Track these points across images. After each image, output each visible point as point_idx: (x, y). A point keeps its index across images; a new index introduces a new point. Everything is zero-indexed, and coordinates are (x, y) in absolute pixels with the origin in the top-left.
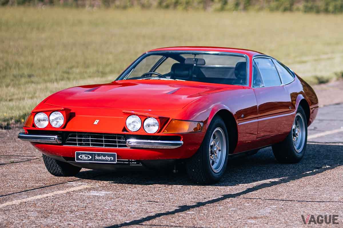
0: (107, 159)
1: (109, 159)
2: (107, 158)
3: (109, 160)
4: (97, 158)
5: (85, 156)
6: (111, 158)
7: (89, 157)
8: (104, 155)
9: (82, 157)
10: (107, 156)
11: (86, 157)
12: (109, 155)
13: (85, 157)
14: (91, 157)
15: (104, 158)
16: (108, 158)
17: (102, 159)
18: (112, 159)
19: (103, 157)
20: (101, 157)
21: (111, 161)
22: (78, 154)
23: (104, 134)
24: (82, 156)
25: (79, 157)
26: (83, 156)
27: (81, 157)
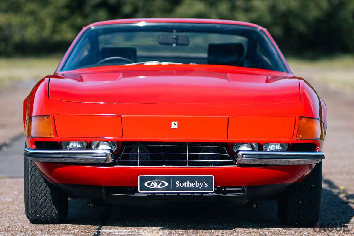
0: (196, 186)
1: (200, 186)
2: (198, 185)
3: (200, 188)
4: (178, 184)
5: (157, 182)
6: (204, 185)
7: (163, 184)
8: (192, 180)
9: (151, 185)
10: (196, 181)
11: (158, 185)
12: (200, 180)
13: (156, 184)
14: (167, 184)
15: (192, 185)
16: (198, 183)
17: (188, 186)
18: (206, 185)
19: (190, 183)
20: (185, 183)
21: (204, 188)
22: (143, 180)
23: (190, 143)
24: (151, 182)
25: (146, 184)
26: (153, 182)
27: (149, 184)
